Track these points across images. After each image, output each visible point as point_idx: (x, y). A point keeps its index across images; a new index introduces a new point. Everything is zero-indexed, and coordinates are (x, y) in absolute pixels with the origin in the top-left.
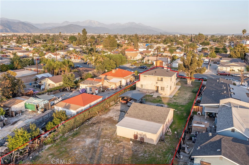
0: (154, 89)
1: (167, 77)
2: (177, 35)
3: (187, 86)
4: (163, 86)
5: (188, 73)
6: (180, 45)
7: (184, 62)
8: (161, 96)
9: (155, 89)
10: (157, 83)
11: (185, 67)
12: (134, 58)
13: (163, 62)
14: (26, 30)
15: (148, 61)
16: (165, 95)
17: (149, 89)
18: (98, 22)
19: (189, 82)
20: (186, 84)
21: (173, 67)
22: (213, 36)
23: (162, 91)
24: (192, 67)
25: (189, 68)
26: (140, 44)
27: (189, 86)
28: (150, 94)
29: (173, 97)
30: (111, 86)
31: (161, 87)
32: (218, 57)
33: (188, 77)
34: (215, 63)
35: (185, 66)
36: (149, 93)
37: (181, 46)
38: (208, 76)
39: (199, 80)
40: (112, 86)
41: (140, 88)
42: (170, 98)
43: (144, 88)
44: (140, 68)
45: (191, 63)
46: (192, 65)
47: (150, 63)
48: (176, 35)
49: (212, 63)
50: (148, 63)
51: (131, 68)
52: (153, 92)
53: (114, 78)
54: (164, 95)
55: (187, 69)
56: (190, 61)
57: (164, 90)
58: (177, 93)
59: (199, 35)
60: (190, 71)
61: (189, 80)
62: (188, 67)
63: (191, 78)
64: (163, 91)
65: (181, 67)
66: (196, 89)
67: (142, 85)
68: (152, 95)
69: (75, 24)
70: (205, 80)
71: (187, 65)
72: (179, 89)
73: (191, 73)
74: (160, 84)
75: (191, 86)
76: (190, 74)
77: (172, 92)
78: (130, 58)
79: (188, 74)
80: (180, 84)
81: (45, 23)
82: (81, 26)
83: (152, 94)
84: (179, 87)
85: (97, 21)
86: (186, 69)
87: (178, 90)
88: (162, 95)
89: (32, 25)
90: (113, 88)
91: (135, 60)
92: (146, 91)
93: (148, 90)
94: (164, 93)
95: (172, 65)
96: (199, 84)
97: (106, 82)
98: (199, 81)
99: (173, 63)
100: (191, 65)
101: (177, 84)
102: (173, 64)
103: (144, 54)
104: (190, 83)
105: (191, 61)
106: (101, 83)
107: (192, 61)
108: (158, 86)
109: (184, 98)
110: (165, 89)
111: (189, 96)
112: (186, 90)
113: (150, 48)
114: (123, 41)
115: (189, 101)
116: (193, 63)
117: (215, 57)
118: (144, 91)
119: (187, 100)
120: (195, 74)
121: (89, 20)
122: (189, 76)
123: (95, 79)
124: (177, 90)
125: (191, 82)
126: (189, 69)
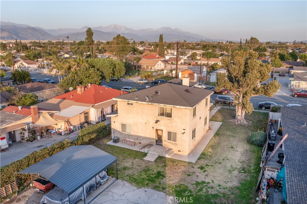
0: (151, 137)
1: (182, 107)
2: (222, 42)
3: (237, 123)
4: (172, 130)
5: (239, 94)
6: (225, 51)
7: (228, 71)
8: (167, 156)
9: (154, 136)
10: (157, 122)
11: (231, 81)
12: (151, 69)
13: (194, 73)
14: (37, 37)
15: (171, 72)
16: (179, 153)
17: (140, 135)
18: (125, 27)
19: (240, 113)
20: (234, 117)
21: (211, 81)
22: (268, 43)
23: (171, 142)
24: (248, 81)
25: (241, 83)
26: (171, 50)
27: (239, 122)
28: (141, 151)
29: (199, 159)
30: (57, 124)
31: (168, 132)
32: (284, 67)
33: (237, 102)
34: (281, 76)
35: (231, 79)
36: (140, 144)
37: (226, 53)
38: (276, 98)
39: (261, 107)
40: (59, 126)
41: (121, 131)
42: (189, 163)
43: (128, 131)
44: (153, 84)
45: (245, 73)
46: (247, 75)
47: (174, 76)
48: (220, 42)
49: (278, 75)
50: (171, 75)
51: (140, 83)
52: (150, 145)
53: (74, 106)
54: (175, 152)
55: (236, 85)
56: (242, 68)
57: (175, 140)
58: (210, 144)
59: (251, 39)
60: (243, 90)
61: (240, 110)
62: (238, 82)
63: (244, 106)
64: (174, 142)
65: (223, 81)
66: (259, 135)
67: (124, 126)
68: (146, 152)
69: (97, 30)
70: (275, 110)
71: (236, 77)
72: (216, 133)
73: (244, 94)
74: (165, 125)
75: (245, 122)
76: (243, 97)
77: (199, 143)
78: (146, 68)
79: (238, 97)
80: (220, 117)
81: (60, 28)
82: (104, 32)
83: (145, 150)
84: (217, 125)
85: (123, 26)
86: (233, 86)
87: (215, 136)
88: (169, 155)
89: (44, 31)
90: (60, 131)
91: (153, 70)
92: (134, 139)
93: (138, 137)
94: (175, 149)
95: (209, 78)
96: (261, 117)
97: (44, 117)
98: (260, 111)
99: (210, 75)
100: (245, 76)
101: (213, 119)
102: (211, 77)
103: (169, 62)
104: (241, 115)
105: (246, 67)
106: (29, 120)
107: (248, 67)
108: (160, 128)
109: (228, 165)
110: (179, 136)
111: (242, 154)
112: (234, 136)
113: (182, 55)
114: (147, 48)
115: (243, 176)
116: (249, 72)
117: (281, 65)
118: (128, 139)
119: (236, 173)
120: (253, 96)
121: (114, 24)
122: (241, 101)
123: (20, 109)
124: (212, 134)
125: (244, 114)
126: (240, 86)
